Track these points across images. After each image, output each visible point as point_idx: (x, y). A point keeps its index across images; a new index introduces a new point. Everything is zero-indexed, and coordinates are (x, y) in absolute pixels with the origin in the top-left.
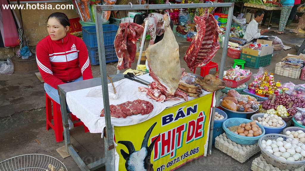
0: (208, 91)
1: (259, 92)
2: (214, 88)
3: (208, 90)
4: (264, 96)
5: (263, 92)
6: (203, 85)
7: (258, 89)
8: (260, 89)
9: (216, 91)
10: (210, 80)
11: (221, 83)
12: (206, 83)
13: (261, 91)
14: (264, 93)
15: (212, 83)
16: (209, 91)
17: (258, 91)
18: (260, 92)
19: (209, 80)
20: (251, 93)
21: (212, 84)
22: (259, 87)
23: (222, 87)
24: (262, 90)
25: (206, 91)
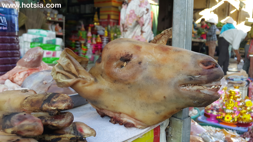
0: (127, 125)
1: (226, 119)
2: (158, 104)
3: (126, 119)
4: (236, 126)
5: (233, 118)
6: (100, 91)
7: (224, 114)
8: (226, 114)
9: (166, 123)
10: (135, 59)
11: (196, 65)
12: (115, 80)
13: (230, 117)
14: (236, 120)
15: (146, 73)
16: (131, 121)
17: (224, 118)
18: (228, 118)
19: (126, 59)
20: (213, 123)
21: (148, 78)
22: (223, 111)
23: (206, 90)
24: (231, 114)
25: (117, 126)
